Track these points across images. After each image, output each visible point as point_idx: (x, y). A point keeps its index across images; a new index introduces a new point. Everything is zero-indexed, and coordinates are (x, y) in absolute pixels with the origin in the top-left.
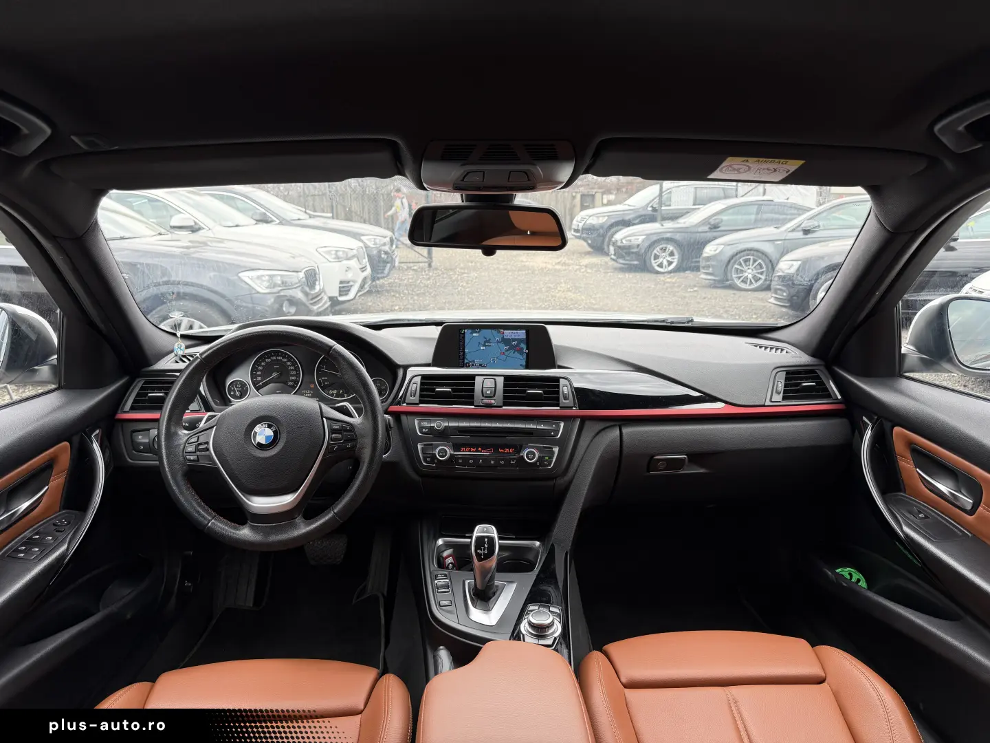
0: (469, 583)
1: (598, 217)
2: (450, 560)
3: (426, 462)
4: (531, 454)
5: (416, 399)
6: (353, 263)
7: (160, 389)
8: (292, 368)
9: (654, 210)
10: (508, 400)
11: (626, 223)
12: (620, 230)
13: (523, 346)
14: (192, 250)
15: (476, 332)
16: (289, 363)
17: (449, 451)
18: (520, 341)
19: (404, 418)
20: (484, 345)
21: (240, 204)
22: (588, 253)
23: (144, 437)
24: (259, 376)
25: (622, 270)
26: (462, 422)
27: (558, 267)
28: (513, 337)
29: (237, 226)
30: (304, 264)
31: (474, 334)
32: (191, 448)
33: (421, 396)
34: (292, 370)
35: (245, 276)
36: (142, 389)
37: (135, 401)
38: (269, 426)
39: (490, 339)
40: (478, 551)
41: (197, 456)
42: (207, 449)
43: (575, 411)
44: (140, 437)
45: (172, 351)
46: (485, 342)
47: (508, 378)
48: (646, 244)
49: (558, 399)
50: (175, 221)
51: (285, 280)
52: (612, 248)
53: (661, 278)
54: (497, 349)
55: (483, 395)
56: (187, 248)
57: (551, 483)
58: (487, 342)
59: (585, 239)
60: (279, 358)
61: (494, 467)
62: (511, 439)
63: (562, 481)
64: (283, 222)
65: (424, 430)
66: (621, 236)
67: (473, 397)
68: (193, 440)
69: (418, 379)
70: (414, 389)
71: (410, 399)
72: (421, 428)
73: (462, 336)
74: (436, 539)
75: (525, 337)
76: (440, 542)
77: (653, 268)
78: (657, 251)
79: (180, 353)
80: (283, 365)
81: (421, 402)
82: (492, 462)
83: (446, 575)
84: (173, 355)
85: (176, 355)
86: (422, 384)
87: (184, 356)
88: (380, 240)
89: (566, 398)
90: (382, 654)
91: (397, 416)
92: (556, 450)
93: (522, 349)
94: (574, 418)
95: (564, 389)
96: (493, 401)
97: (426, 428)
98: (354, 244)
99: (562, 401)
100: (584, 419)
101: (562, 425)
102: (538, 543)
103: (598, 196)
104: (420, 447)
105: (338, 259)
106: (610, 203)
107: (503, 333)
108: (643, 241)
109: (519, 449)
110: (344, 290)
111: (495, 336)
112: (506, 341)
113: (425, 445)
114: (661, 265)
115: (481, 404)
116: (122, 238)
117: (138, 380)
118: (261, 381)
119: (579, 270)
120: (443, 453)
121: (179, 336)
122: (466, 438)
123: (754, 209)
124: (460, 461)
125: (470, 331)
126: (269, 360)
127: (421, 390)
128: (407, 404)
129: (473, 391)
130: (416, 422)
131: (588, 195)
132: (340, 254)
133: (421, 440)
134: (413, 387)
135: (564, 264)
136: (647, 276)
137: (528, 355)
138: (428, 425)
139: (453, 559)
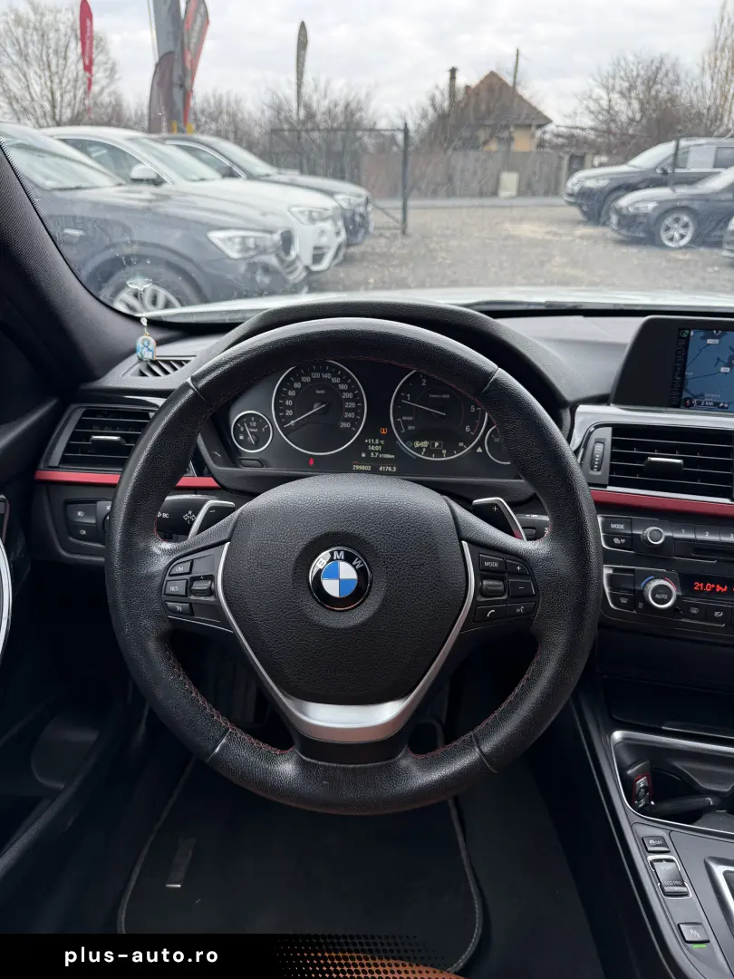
1: (598, 180)
2: (641, 782)
3: (617, 603)
5: (603, 475)
6: (328, 225)
7: (114, 427)
8: (350, 395)
9: (665, 172)
11: (630, 187)
12: (623, 196)
14: (154, 204)
16: (343, 387)
17: (676, 593)
20: (728, 365)
21: (204, 156)
22: (579, 222)
23: (87, 514)
24: (289, 408)
25: (622, 242)
26: (702, 530)
27: (549, 237)
29: (203, 180)
30: (280, 224)
32: (176, 587)
33: (613, 469)
34: (348, 400)
35: (216, 236)
36: (81, 424)
37: (69, 448)
38: (349, 559)
41: (191, 604)
42: (211, 592)
44: (79, 514)
45: (133, 351)
48: (656, 214)
50: (137, 172)
51: (258, 243)
52: (614, 219)
53: (673, 254)
56: (150, 201)
59: (580, 206)
60: (327, 376)
64: (251, 177)
65: (616, 541)
66: (626, 201)
67: (728, 479)
68: (180, 569)
69: (606, 434)
70: (597, 455)
71: (591, 475)
72: (609, 535)
73: (683, 342)
74: (610, 733)
76: (617, 735)
77: (661, 241)
78: (668, 221)
79: (148, 356)
80: (331, 389)
81: (612, 482)
84: (134, 359)
85: (141, 360)
86: (614, 443)
87: (155, 362)
88: (354, 200)
97: (620, 535)
98: (328, 203)
103: (588, 158)
104: (605, 572)
105: (312, 220)
106: (601, 165)
108: (655, 209)
110: (317, 258)
113: (616, 570)
114: (671, 239)
116: (78, 188)
117: (73, 406)
118: (293, 417)
119: (573, 241)
120: (663, 593)
121: (144, 322)
122: (708, 565)
124: (695, 611)
126: (307, 379)
127: (614, 456)
130: (601, 521)
131: (577, 157)
132: (315, 214)
134: (595, 450)
135: (555, 234)
136: (655, 251)
138: (630, 532)
139: (647, 785)
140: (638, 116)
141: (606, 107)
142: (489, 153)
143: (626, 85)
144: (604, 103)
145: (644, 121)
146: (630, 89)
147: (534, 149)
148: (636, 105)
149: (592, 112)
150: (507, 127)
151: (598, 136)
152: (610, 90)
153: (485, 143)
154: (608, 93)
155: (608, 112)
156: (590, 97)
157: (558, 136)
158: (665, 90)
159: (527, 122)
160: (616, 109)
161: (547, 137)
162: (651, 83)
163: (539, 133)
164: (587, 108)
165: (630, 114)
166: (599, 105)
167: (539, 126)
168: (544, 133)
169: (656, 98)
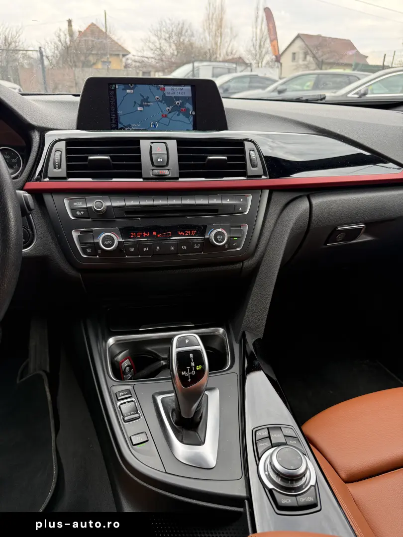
0: (162, 400)
2: (126, 363)
3: (85, 253)
4: (219, 234)
5: (62, 171)
10: (185, 170)
13: (189, 106)
15: (130, 89)
17: (117, 239)
18: (185, 99)
19: (48, 198)
20: (141, 106)
26: (130, 200)
28: (176, 95)
31: (128, 91)
33: (69, 167)
39: (148, 97)
40: (183, 373)
43: (265, 180)
46: (142, 101)
47: (181, 142)
49: (244, 166)
54: (157, 109)
55: (153, 165)
57: (239, 266)
58: (144, 102)
61: (175, 254)
62: (192, 219)
63: (248, 263)
65: (79, 213)
67: (139, 167)
69: (62, 146)
70: (57, 159)
71: (53, 171)
72: (73, 211)
73: (112, 92)
74: (105, 339)
75: (190, 95)
76: (111, 341)
81: (70, 175)
82: (172, 248)
83: (129, 392)
86: (68, 151)
89: (254, 166)
90: (53, 449)
91: (38, 194)
92: (246, 228)
93: (189, 110)
94: (262, 188)
95: (251, 153)
96: (166, 172)
97: (80, 209)
99: (251, 170)
100: (273, 189)
101: (250, 198)
102: (221, 330)
104: (75, 234)
107: (164, 89)
109: (202, 230)
111: (156, 94)
112: (168, 100)
113: (81, 232)
115: (152, 176)
120: (109, 241)
122: (136, 221)
123: (248, 80)
124: (132, 250)
125: (122, 87)
127: (69, 159)
128: (51, 178)
129: (139, 159)
130: (66, 202)
133: (75, 225)
134: (55, 156)
137: (195, 117)
138: (85, 206)
139: (130, 364)
140: (176, 53)
141: (158, 47)
142: (97, 69)
143: (167, 35)
144: (158, 45)
145: (179, 55)
146: (170, 38)
147: (123, 68)
148: (174, 47)
149: (152, 50)
150: (105, 55)
151: (157, 63)
152: (160, 38)
153: (94, 64)
154: (159, 39)
155: (160, 49)
156: (150, 41)
157: (135, 61)
158: (187, 40)
159: (117, 53)
160: (164, 48)
161: (129, 62)
162: (180, 35)
163: (124, 59)
164: (149, 47)
165: (172, 51)
166: (155, 46)
167: (124, 56)
168: (127, 59)
169: (183, 43)
